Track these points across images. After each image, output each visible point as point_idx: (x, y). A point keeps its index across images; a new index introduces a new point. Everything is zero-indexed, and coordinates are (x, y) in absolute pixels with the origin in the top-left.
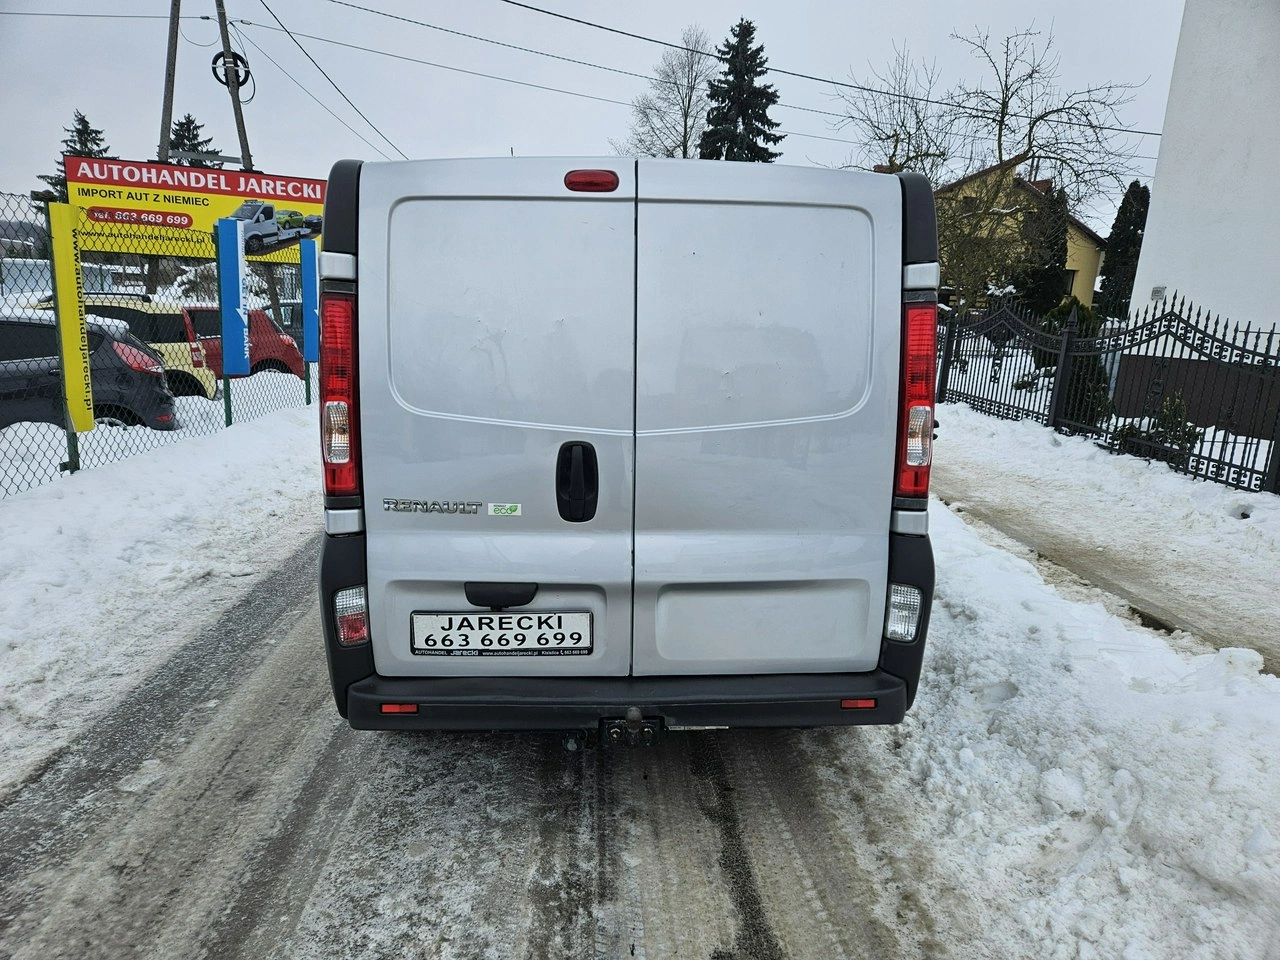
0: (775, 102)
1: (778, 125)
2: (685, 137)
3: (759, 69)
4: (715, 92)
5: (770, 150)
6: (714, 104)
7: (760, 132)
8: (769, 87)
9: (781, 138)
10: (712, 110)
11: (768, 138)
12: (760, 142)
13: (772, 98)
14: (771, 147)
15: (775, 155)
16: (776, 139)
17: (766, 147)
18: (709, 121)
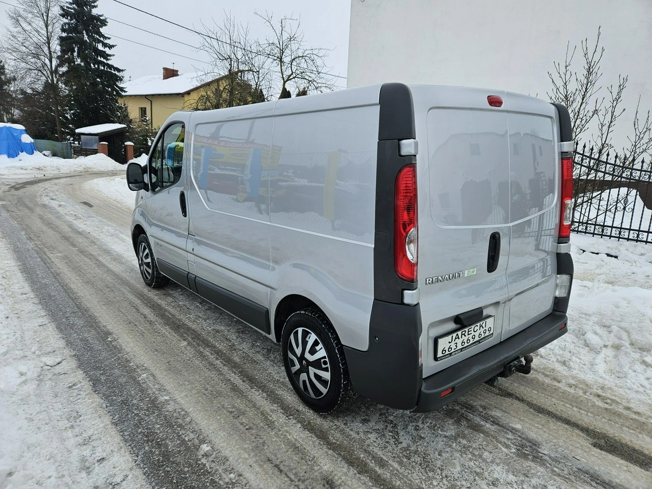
0: (106, 25)
1: (109, 38)
2: (48, 38)
3: (93, 4)
4: (65, 14)
5: (107, 53)
6: (66, 21)
7: (99, 41)
8: (101, 16)
9: (113, 46)
10: (65, 24)
11: (105, 45)
12: (100, 47)
13: (104, 23)
14: (107, 50)
15: (110, 56)
16: (111, 47)
17: (104, 50)
18: (63, 30)
